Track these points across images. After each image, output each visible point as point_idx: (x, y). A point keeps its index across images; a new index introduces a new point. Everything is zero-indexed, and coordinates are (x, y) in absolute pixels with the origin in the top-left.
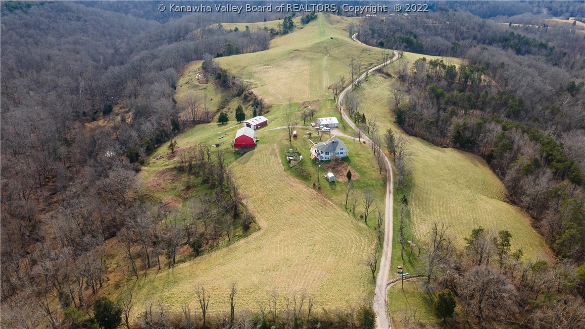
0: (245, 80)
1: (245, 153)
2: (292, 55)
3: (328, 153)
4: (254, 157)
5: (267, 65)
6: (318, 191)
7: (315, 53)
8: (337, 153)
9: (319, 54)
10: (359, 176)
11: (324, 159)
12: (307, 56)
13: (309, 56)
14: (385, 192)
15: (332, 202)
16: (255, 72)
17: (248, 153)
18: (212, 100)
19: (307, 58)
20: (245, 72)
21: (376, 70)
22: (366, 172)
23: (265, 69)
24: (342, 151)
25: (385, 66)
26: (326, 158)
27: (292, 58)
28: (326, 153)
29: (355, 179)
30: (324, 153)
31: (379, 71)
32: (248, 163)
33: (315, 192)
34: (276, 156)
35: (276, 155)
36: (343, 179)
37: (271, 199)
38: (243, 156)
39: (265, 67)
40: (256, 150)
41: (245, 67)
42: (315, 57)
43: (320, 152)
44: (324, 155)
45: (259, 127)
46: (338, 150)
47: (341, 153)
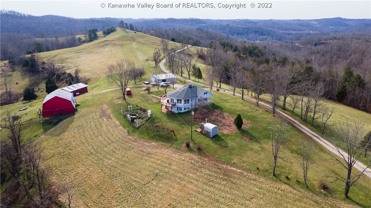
0: (57, 65)
1: (61, 120)
2: (102, 44)
3: (188, 101)
4: (74, 124)
5: (79, 53)
6: (200, 154)
8: (200, 100)
9: (128, 41)
11: (183, 111)
12: (116, 43)
13: (118, 43)
15: (237, 168)
16: (68, 58)
17: (65, 121)
18: (17, 83)
19: (117, 44)
20: (56, 59)
21: (179, 52)
24: (205, 96)
25: (184, 50)
26: (185, 109)
27: (102, 46)
28: (185, 101)
29: (247, 128)
30: (183, 101)
32: (66, 133)
33: (195, 157)
34: (109, 117)
36: (230, 130)
38: (58, 126)
39: (76, 54)
40: (77, 115)
41: (56, 56)
42: (124, 43)
43: (175, 101)
44: (182, 105)
45: (77, 94)
46: (201, 96)
47: (205, 99)
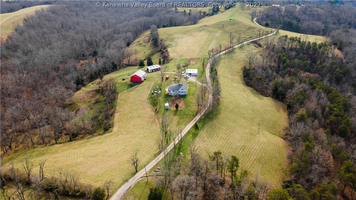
0: (168, 42)
1: (134, 85)
2: (201, 29)
3: (174, 91)
4: (137, 89)
5: (185, 34)
6: (156, 114)
7: (215, 28)
8: (180, 92)
9: (217, 29)
10: (184, 107)
12: (209, 30)
13: (210, 30)
14: (192, 120)
15: (158, 121)
16: (175, 38)
17: (136, 86)
18: (145, 53)
20: (170, 37)
21: (252, 42)
22: (189, 106)
23: (183, 36)
25: (260, 39)
26: (173, 94)
27: (201, 31)
29: (180, 109)
31: (255, 42)
32: (132, 92)
33: (154, 113)
35: (149, 89)
36: (173, 108)
37: (130, 115)
38: (132, 88)
39: (182, 35)
40: (141, 84)
41: (172, 34)
43: (170, 90)
45: (153, 71)
46: (180, 90)
47: (182, 92)
